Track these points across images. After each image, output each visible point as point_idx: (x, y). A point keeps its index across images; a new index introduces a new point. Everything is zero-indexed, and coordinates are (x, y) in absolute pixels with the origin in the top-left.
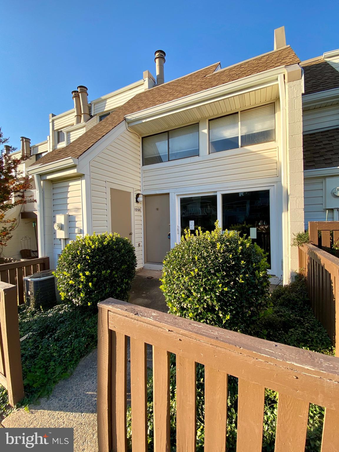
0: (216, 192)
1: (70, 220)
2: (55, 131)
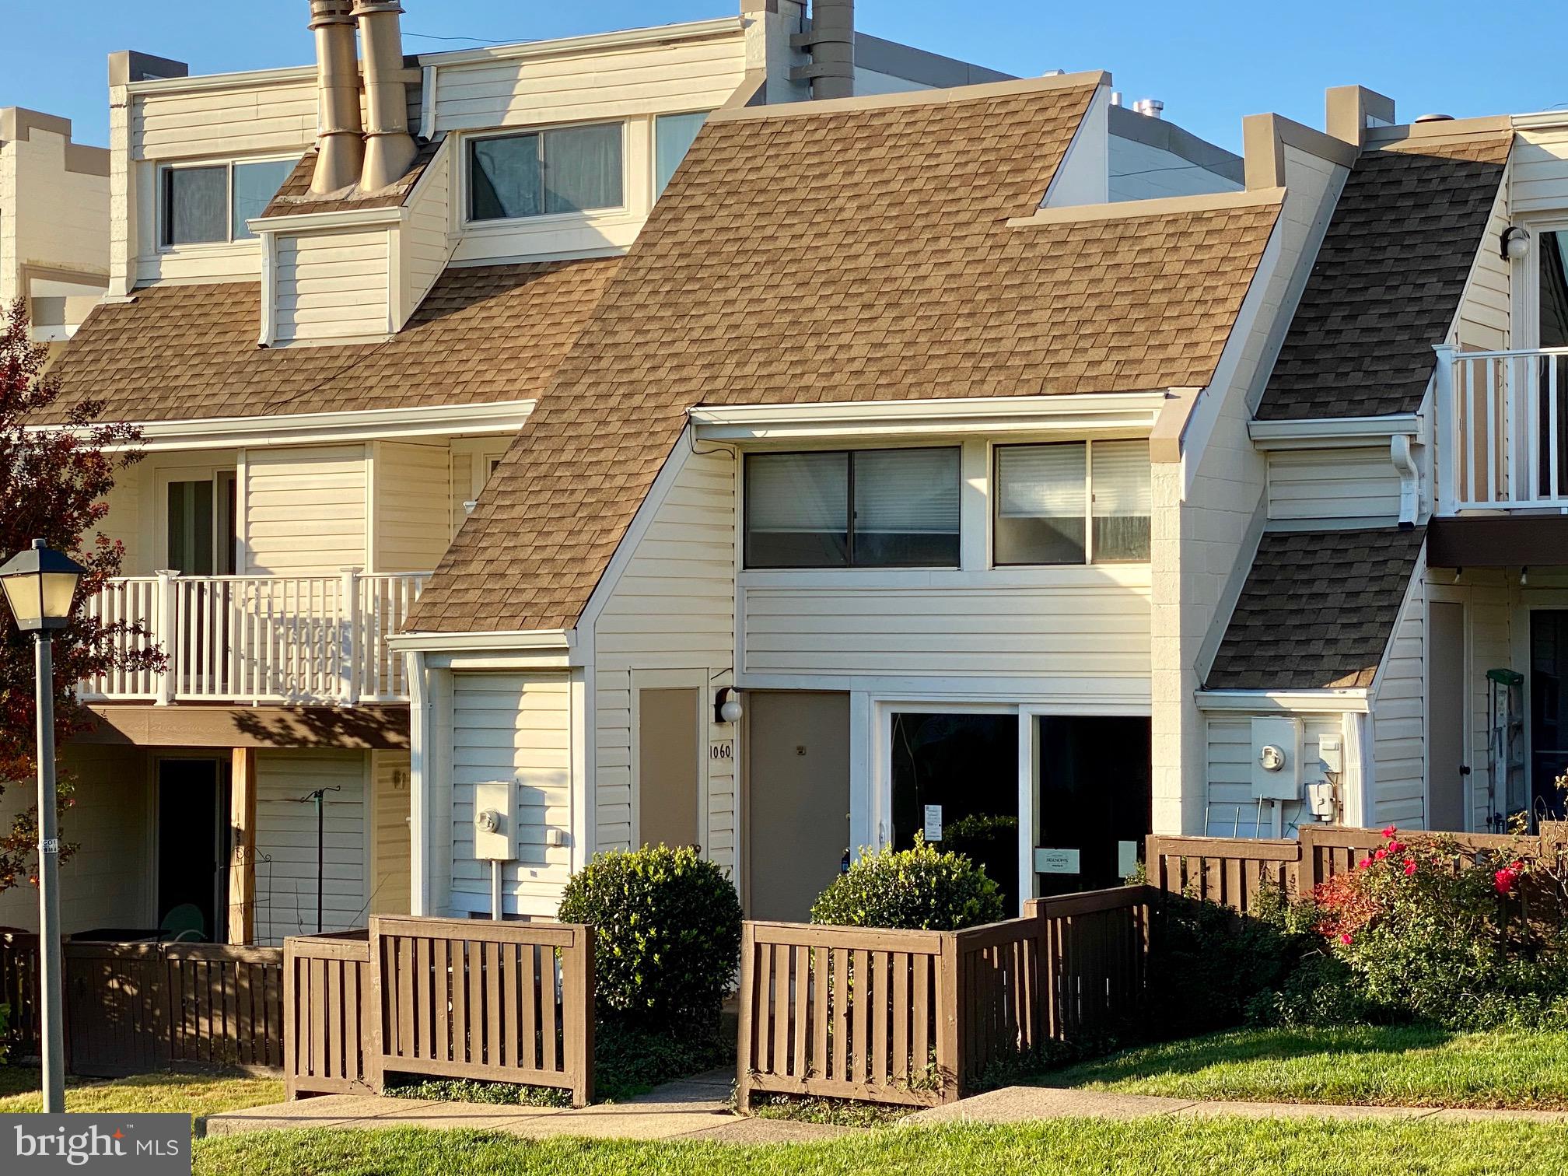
0: (1016, 705)
1: (527, 802)
2: (151, 167)
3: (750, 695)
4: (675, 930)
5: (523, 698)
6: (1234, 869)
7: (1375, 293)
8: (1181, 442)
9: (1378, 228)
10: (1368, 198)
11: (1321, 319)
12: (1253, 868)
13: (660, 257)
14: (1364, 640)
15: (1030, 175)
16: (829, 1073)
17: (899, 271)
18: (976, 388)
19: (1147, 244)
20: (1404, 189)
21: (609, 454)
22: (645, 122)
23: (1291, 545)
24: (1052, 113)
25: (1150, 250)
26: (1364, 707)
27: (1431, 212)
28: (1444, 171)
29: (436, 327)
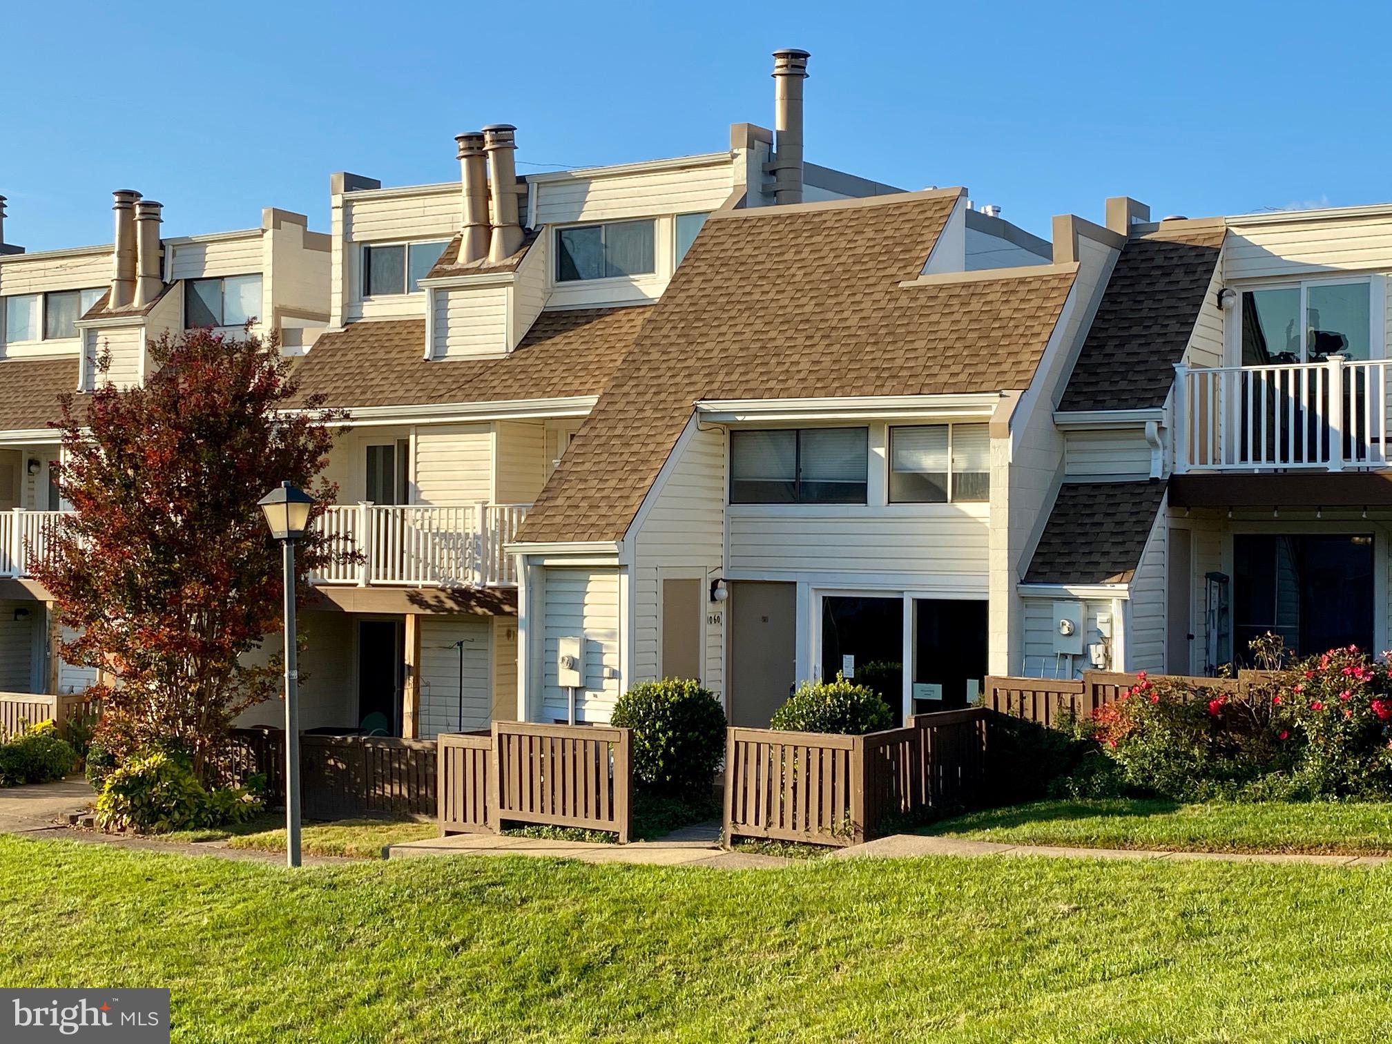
0: (902, 592)
1: (591, 650)
2: (357, 246)
3: (733, 584)
4: (684, 732)
5: (589, 584)
6: (1041, 698)
7: (1136, 330)
8: (1010, 426)
9: (1138, 288)
10: (1131, 269)
11: (1102, 347)
12: (1053, 698)
13: (678, 305)
14: (1127, 552)
15: (914, 254)
16: (782, 824)
17: (830, 315)
18: (879, 390)
19: (989, 298)
20: (1155, 263)
21: (644, 430)
22: (669, 219)
23: (1081, 491)
24: (929, 214)
25: (991, 302)
26: (1126, 595)
27: (1173, 278)
28: (1180, 253)
29: (536, 349)
